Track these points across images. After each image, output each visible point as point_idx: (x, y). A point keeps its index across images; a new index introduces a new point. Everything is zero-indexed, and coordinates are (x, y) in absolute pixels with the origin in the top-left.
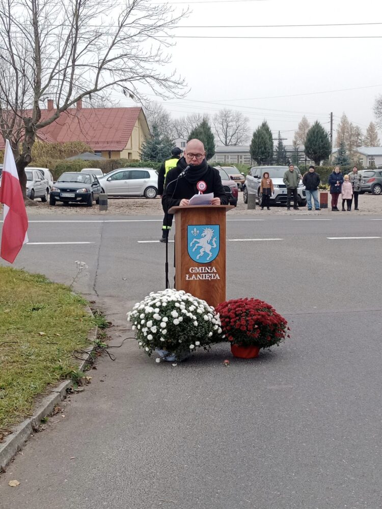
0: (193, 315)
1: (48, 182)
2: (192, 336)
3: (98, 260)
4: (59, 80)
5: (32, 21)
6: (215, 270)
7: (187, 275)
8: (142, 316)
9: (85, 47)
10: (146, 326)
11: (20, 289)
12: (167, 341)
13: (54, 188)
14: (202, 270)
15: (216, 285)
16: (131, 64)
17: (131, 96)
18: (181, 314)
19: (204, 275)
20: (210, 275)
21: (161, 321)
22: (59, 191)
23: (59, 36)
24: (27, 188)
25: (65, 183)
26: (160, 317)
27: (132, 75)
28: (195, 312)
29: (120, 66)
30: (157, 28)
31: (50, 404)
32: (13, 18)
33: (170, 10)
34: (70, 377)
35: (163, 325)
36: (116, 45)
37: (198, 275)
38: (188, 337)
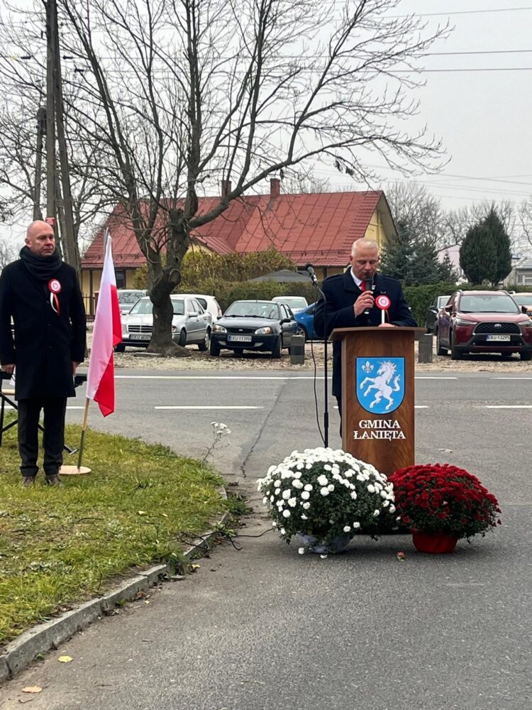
0: (350, 483)
1: (210, 318)
2: (348, 514)
3: (261, 431)
4: (229, 146)
5: (187, 53)
6: (398, 425)
7: (356, 432)
8: (277, 483)
9: (271, 93)
10: (282, 498)
11: (126, 463)
12: (312, 520)
13: (217, 327)
14: (378, 426)
15: (400, 448)
16: (350, 118)
17: (349, 172)
18: (331, 480)
19: (381, 432)
20: (391, 432)
21: (303, 490)
22: (226, 331)
23: (232, 74)
24: (174, 327)
25: (236, 318)
26: (302, 485)
27: (351, 135)
28: (353, 479)
29: (331, 123)
30: (393, 57)
31: (131, 586)
32: (157, 46)
33: (418, 27)
34: (167, 561)
35: (305, 495)
36: (323, 87)
37: (372, 433)
38: (342, 515)
